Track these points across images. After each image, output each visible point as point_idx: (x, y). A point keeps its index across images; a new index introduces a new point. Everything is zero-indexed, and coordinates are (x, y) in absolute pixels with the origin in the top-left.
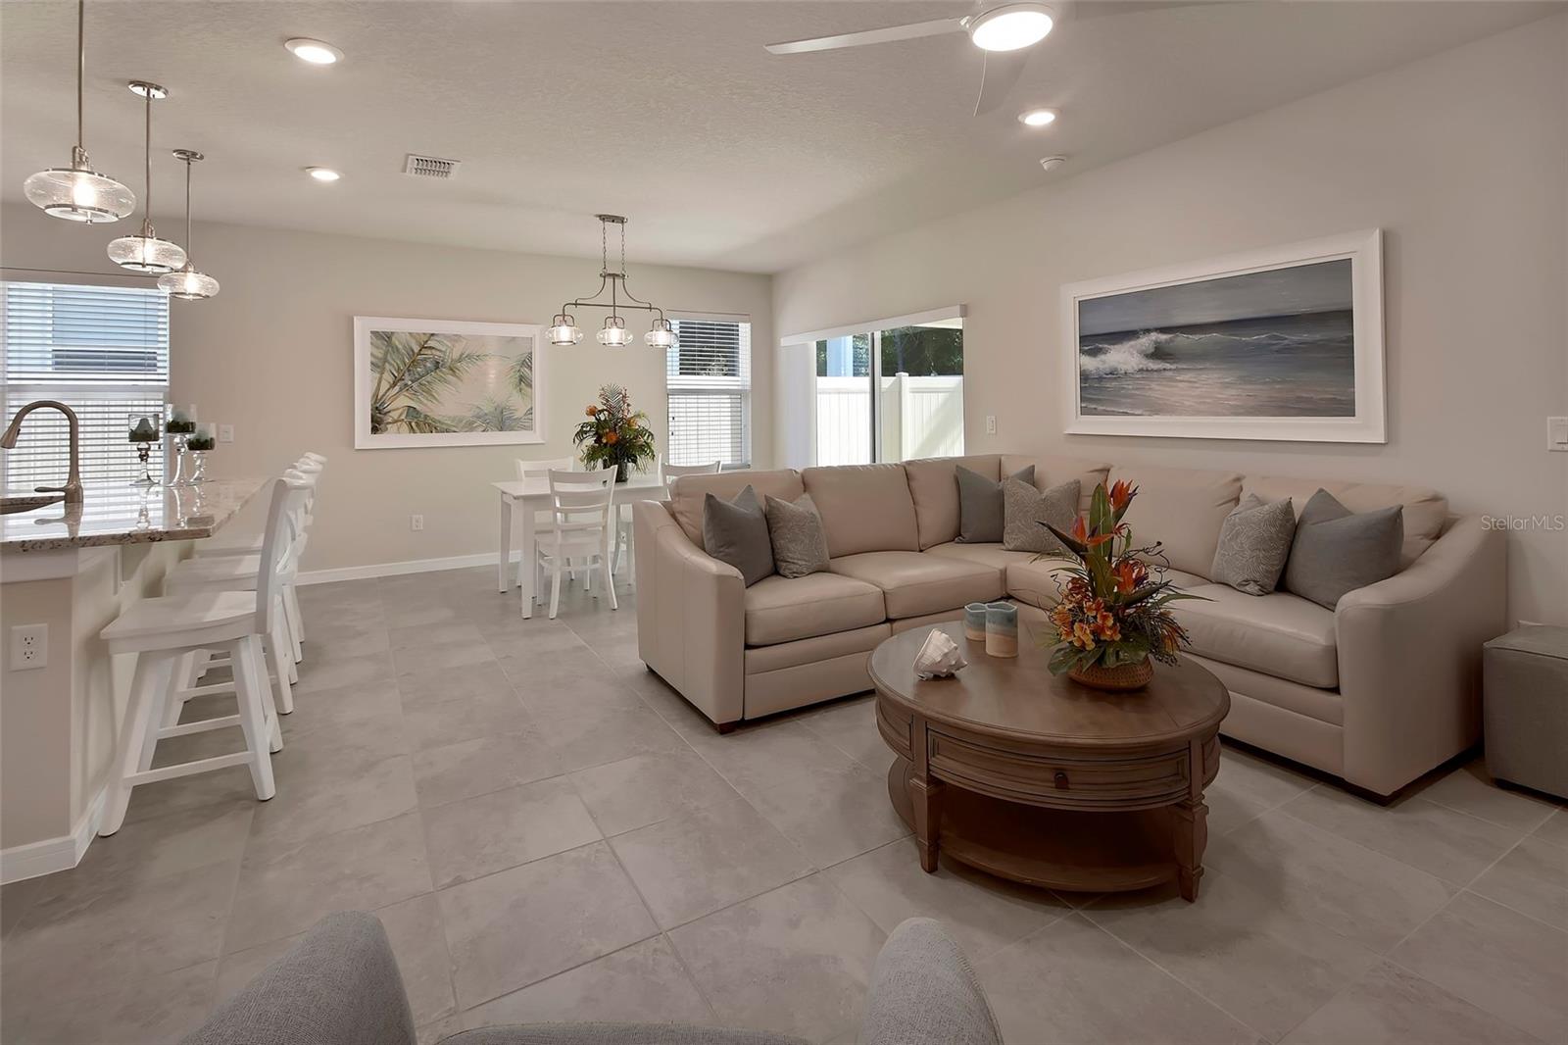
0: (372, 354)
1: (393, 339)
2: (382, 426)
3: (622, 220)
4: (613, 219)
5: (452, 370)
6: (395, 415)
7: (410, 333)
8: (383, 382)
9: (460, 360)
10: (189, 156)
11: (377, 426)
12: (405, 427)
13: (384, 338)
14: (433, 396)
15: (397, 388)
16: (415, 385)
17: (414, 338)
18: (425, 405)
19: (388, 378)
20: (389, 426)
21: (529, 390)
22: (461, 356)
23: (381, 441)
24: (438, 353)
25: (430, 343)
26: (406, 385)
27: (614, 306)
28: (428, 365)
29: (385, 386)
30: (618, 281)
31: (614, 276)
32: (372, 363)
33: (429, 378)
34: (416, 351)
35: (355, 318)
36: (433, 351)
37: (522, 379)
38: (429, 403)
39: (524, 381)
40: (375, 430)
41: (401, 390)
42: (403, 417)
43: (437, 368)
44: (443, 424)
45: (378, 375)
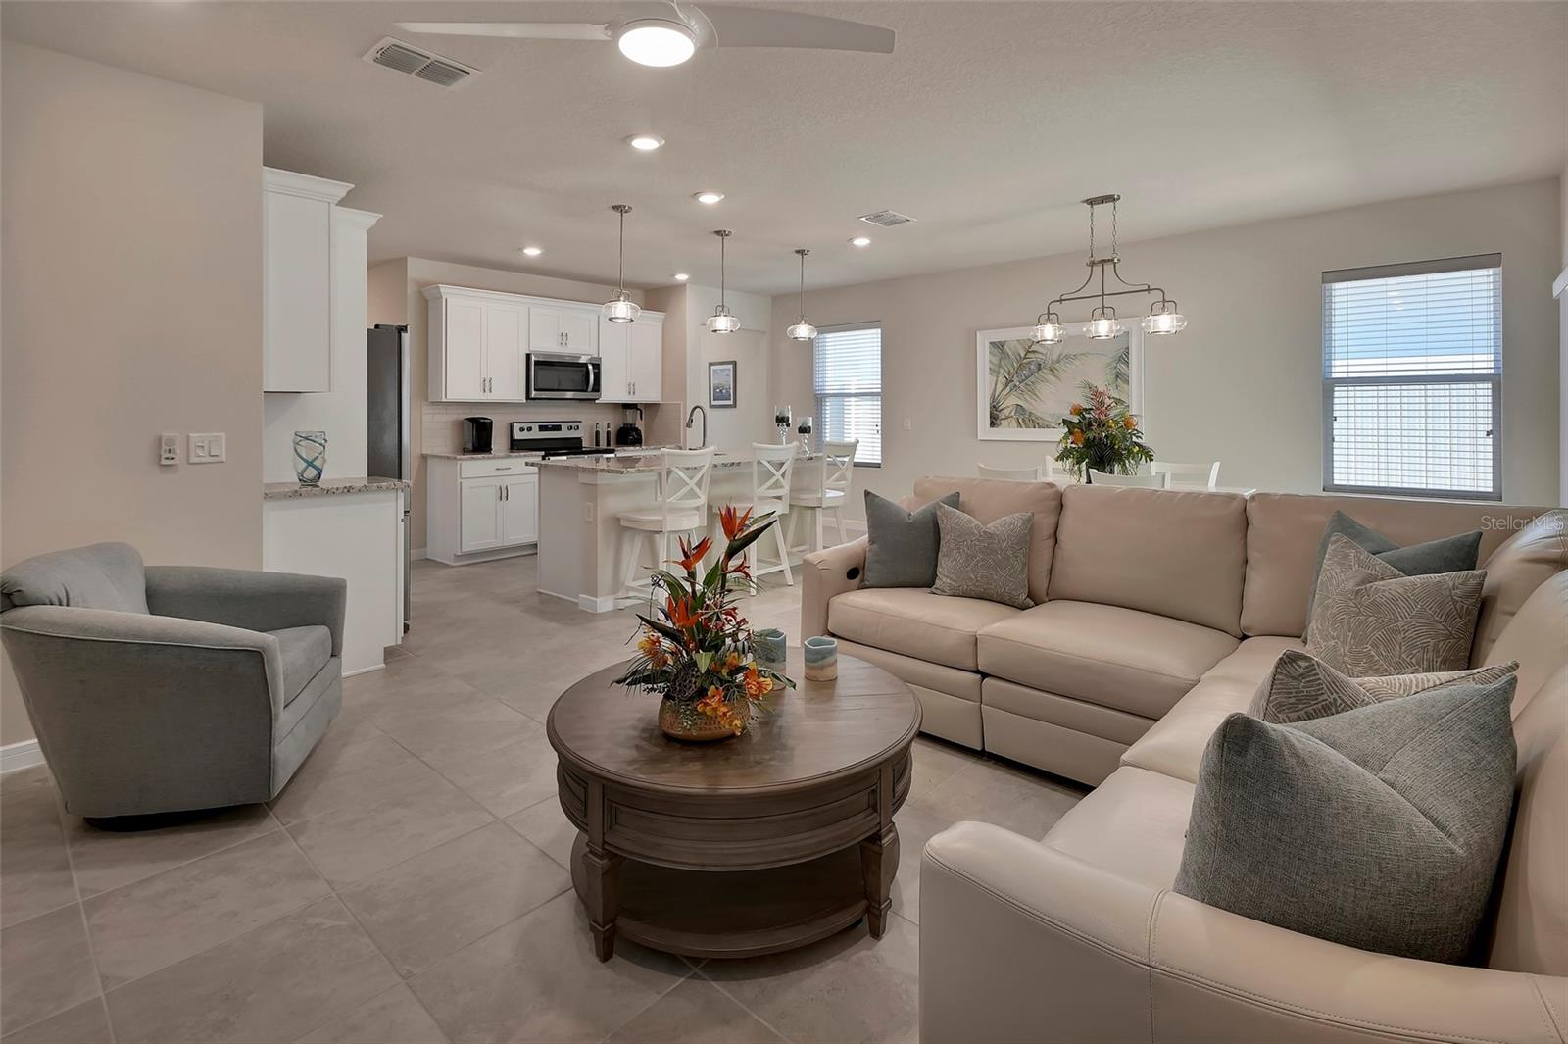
0: (990, 362)
1: (1006, 347)
2: (998, 421)
3: (1111, 199)
4: (1103, 200)
5: (1051, 370)
6: (1007, 412)
7: (1018, 341)
8: (998, 383)
9: (1058, 361)
10: (801, 252)
11: (994, 422)
12: (1014, 423)
13: (998, 346)
14: (1036, 395)
15: (1008, 388)
16: (1022, 386)
17: (1021, 344)
18: (1030, 403)
19: (1002, 381)
20: (1002, 421)
21: (1125, 386)
22: (1060, 356)
23: (997, 434)
24: (1040, 356)
25: (1034, 348)
26: (1016, 386)
27: (1103, 295)
28: (1032, 367)
29: (999, 387)
30: (1109, 267)
31: (1103, 262)
32: (990, 369)
33: (1032, 379)
34: (1023, 355)
35: (978, 333)
36: (1036, 355)
37: (1118, 376)
38: (1033, 401)
39: (1121, 377)
40: (992, 424)
41: (1011, 390)
42: (1013, 413)
43: (1039, 369)
44: (1043, 420)
45: (995, 379)
